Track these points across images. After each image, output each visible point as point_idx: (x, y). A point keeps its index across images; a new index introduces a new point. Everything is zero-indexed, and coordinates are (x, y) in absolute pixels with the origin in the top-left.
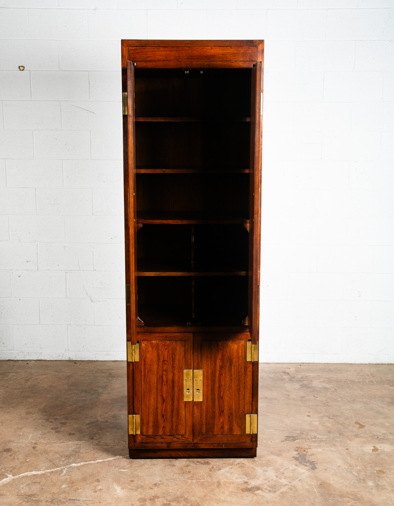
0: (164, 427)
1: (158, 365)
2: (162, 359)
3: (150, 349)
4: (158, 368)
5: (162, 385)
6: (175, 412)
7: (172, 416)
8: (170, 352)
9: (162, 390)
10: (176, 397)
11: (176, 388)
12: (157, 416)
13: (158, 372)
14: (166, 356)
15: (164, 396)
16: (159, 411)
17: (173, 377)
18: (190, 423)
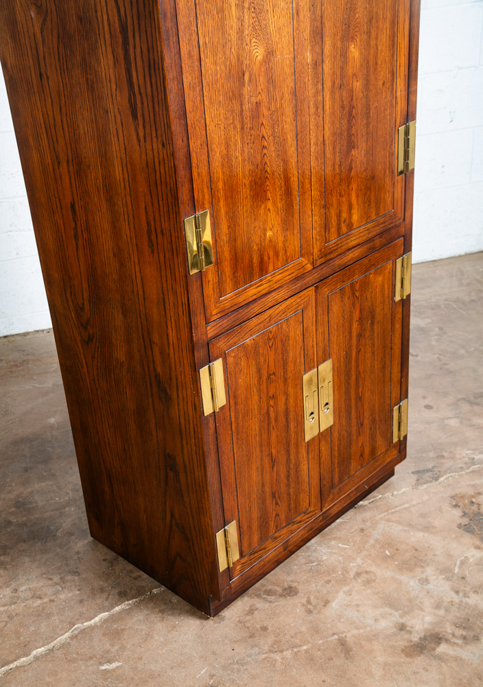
0: (277, 515)
1: (259, 391)
2: (265, 377)
3: (243, 363)
4: (260, 398)
5: (269, 432)
6: (293, 474)
7: (288, 485)
8: (279, 351)
9: (269, 444)
10: (293, 442)
12: (264, 502)
13: (260, 408)
14: (272, 364)
15: (274, 451)
16: (267, 489)
17: (286, 404)
18: (315, 481)
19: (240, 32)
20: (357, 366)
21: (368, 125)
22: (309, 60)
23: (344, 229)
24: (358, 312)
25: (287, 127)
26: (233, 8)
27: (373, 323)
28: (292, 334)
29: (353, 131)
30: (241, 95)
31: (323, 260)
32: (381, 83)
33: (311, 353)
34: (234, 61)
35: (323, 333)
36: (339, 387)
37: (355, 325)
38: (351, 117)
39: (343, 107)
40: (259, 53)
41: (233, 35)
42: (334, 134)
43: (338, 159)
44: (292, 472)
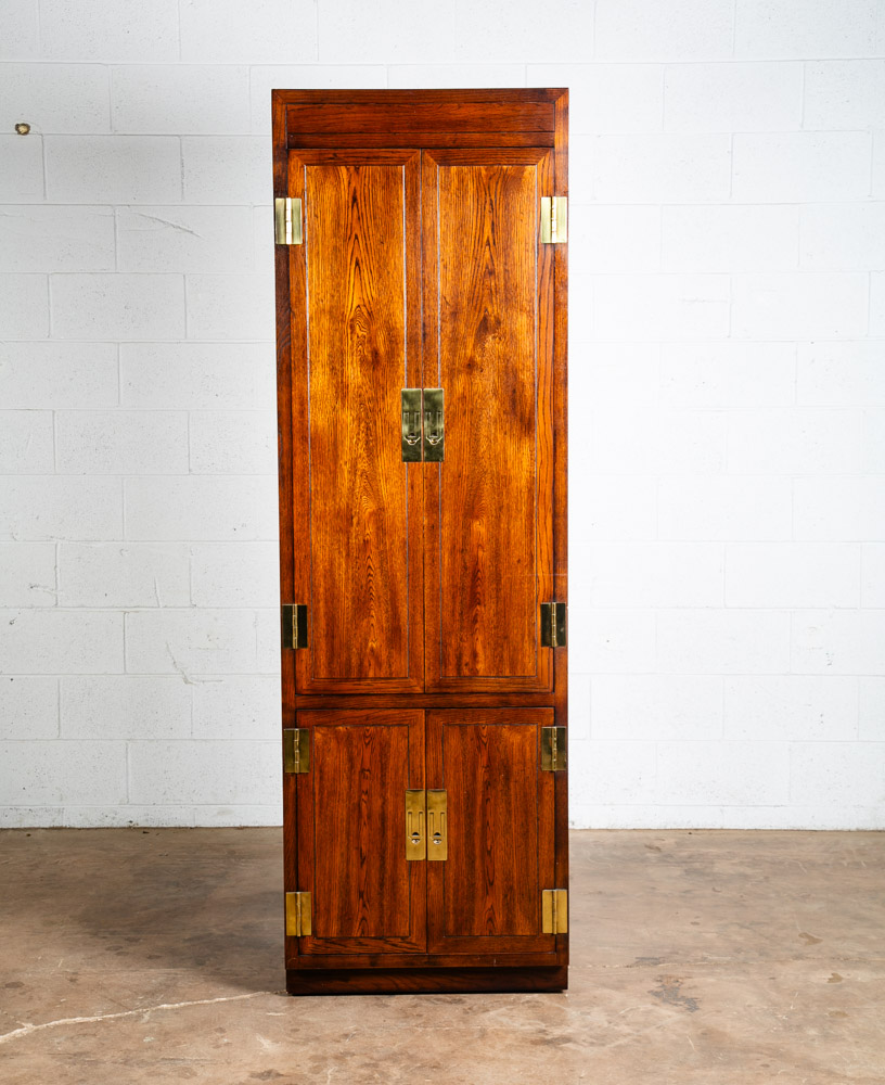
0: (363, 919)
1: (351, 780)
2: (357, 769)
4: (351, 787)
5: (359, 824)
6: (388, 884)
7: (381, 894)
8: (378, 751)
9: (358, 837)
10: (389, 851)
11: (390, 832)
12: (348, 893)
13: (350, 797)
14: (367, 760)
15: (364, 849)
16: (353, 883)
17: (382, 807)
18: (419, 910)
19: (352, 490)
20: (484, 815)
21: (498, 590)
22: (425, 522)
23: (466, 671)
24: (485, 758)
25: (396, 566)
26: (346, 473)
27: (507, 779)
28: (393, 743)
29: (479, 589)
30: (348, 532)
31: (437, 690)
32: (516, 560)
33: (418, 771)
34: (343, 505)
35: (436, 759)
36: (458, 825)
37: (481, 771)
38: (475, 577)
39: (465, 568)
40: (367, 506)
41: (345, 491)
42: (454, 586)
43: (458, 608)
44: (388, 883)
